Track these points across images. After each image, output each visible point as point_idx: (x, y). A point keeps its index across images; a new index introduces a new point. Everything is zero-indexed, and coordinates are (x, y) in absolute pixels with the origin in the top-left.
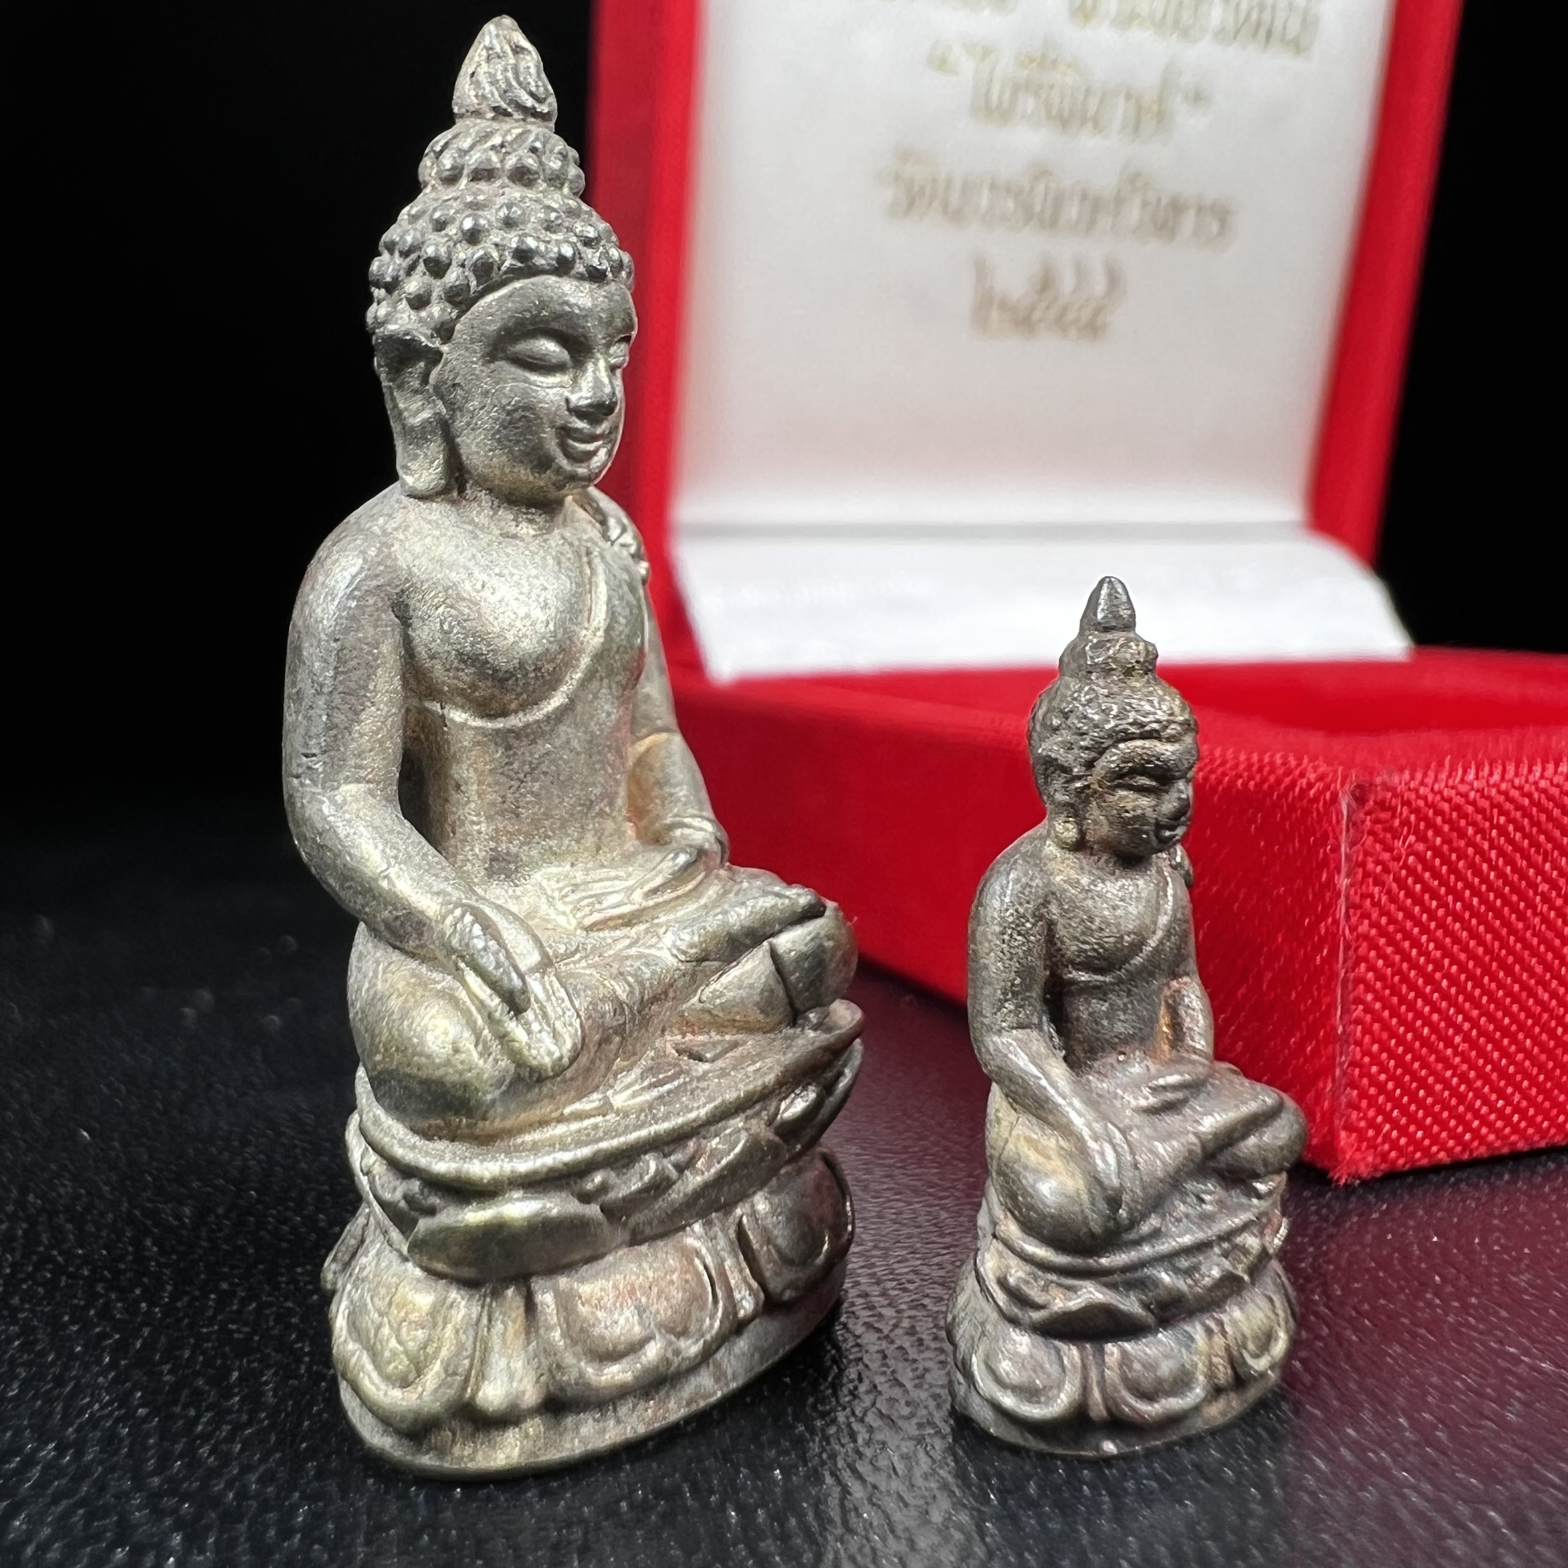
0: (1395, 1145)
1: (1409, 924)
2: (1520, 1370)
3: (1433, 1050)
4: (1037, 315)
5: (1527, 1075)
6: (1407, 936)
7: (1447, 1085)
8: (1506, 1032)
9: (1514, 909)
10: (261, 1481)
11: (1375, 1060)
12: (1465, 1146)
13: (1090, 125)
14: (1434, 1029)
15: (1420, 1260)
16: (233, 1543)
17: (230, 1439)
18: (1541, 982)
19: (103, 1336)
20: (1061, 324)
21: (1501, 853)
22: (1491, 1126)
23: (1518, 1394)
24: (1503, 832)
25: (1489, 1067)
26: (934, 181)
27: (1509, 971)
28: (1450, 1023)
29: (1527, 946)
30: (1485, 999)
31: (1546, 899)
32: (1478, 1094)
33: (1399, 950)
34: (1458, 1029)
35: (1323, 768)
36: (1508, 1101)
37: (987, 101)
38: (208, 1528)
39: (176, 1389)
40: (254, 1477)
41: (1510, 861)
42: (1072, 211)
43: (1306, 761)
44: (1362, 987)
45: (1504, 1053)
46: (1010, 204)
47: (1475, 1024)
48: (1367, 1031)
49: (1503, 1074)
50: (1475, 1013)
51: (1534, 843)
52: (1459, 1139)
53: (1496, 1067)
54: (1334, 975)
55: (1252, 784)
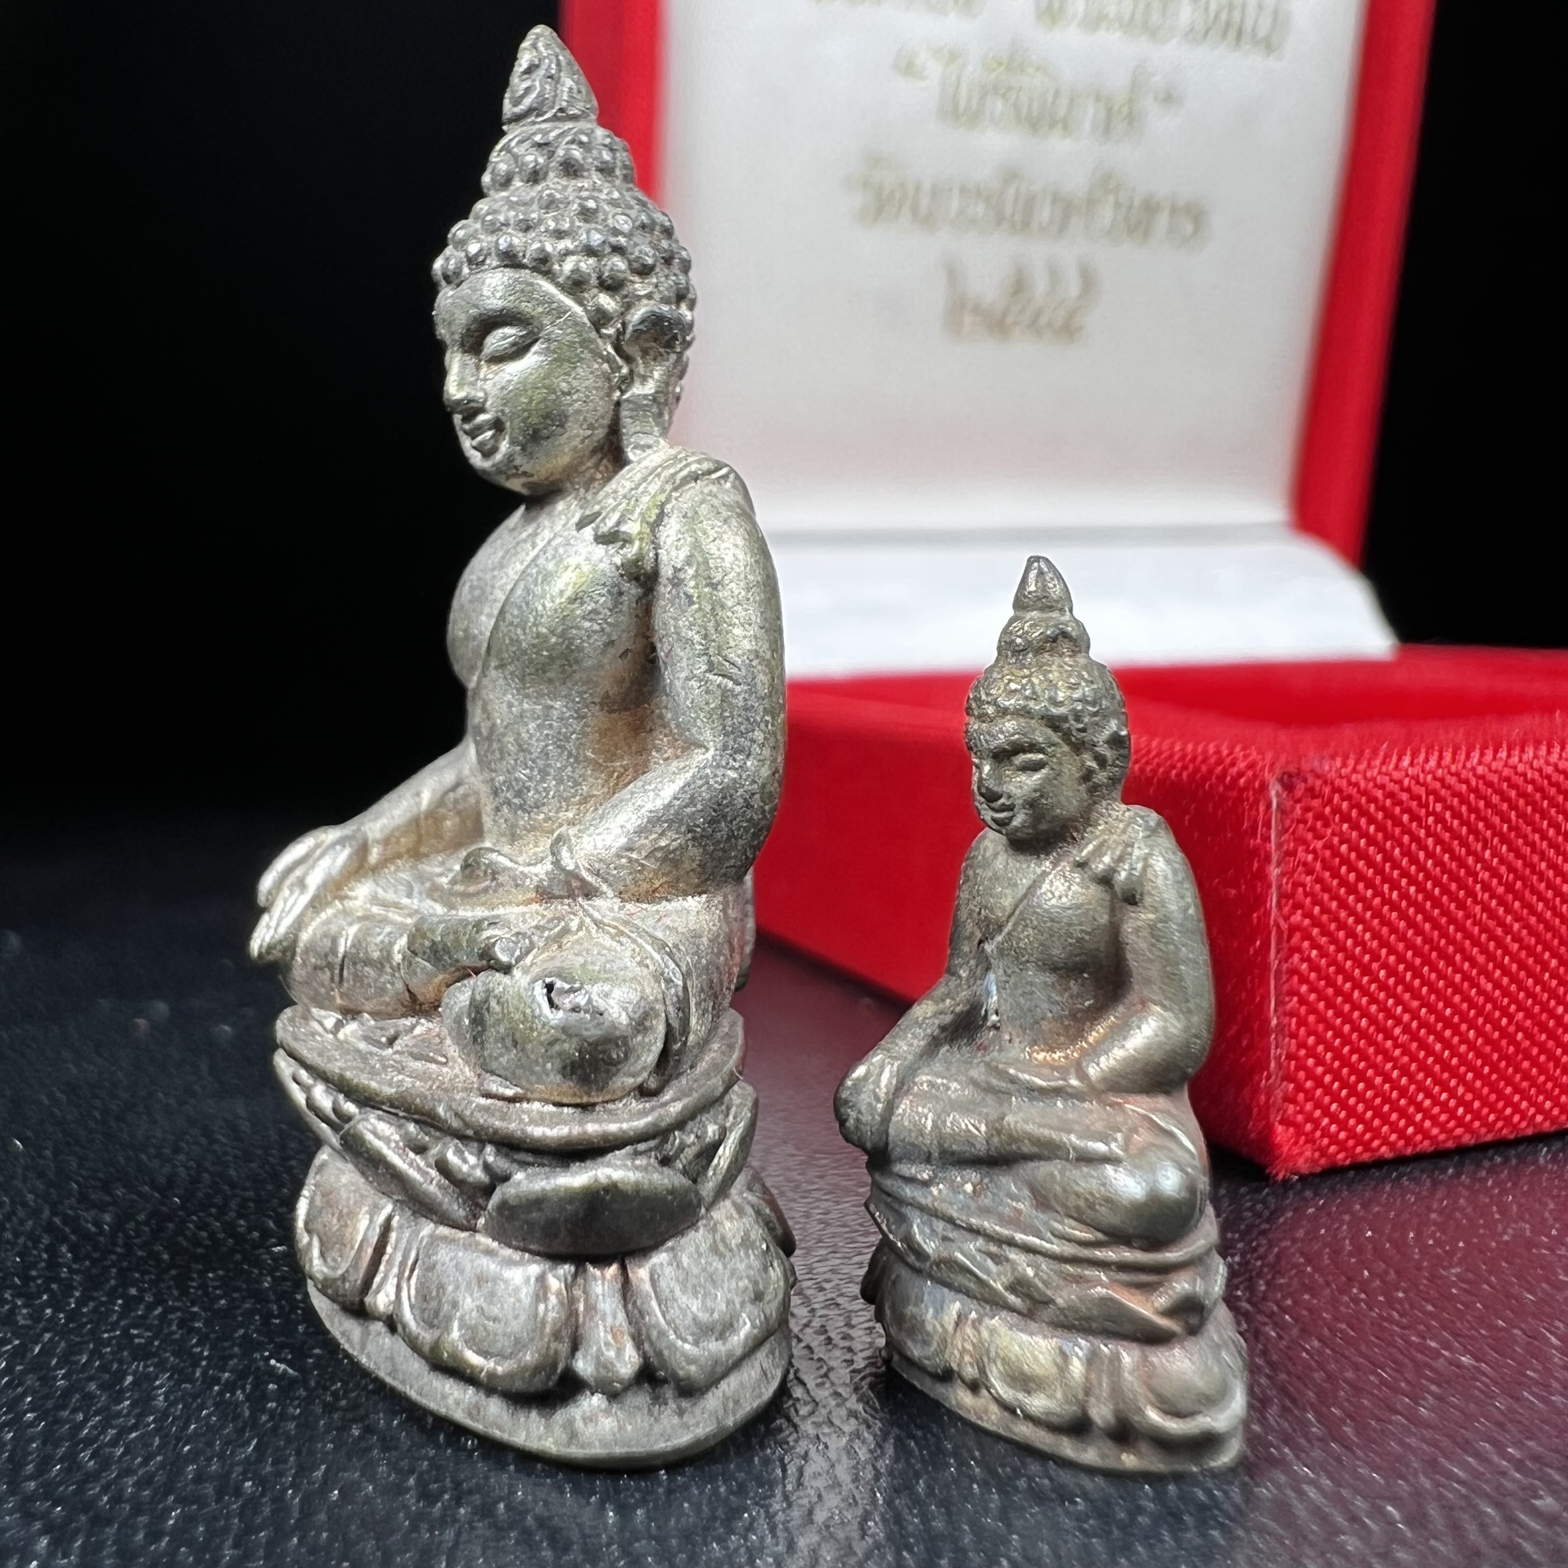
0: (1334, 1139)
1: (1343, 914)
2: (1440, 1364)
3: (1371, 1042)
4: (1010, 320)
5: (1471, 1068)
6: (1342, 926)
7: (1387, 1078)
8: (1448, 1024)
9: (1453, 898)
10: (139, 1485)
11: (1312, 1053)
12: (1408, 1140)
13: (1060, 125)
14: (1373, 1021)
15: (1351, 1254)
16: (101, 1545)
17: (114, 1443)
18: (1483, 971)
20: (1035, 327)
21: (1439, 841)
22: (1434, 1119)
23: (1434, 1388)
24: (1440, 819)
25: (1430, 1060)
26: (902, 185)
27: (1450, 961)
28: (1389, 1014)
29: (1468, 935)
30: (1425, 989)
31: (1486, 887)
32: (1421, 1088)
33: (1334, 941)
34: (1398, 1021)
35: (1254, 755)
36: (1452, 1093)
37: (956, 105)
38: (77, 1531)
39: (67, 1393)
40: (130, 1481)
41: (1447, 849)
42: (1045, 213)
43: (1238, 749)
44: (1295, 979)
45: (1447, 1044)
46: (980, 209)
47: (1415, 1016)
48: (1302, 1022)
49: (1446, 1066)
50: (1415, 1004)
51: (1473, 831)
52: (1402, 1134)
53: (1439, 1060)
54: (1266, 967)
55: (1185, 774)
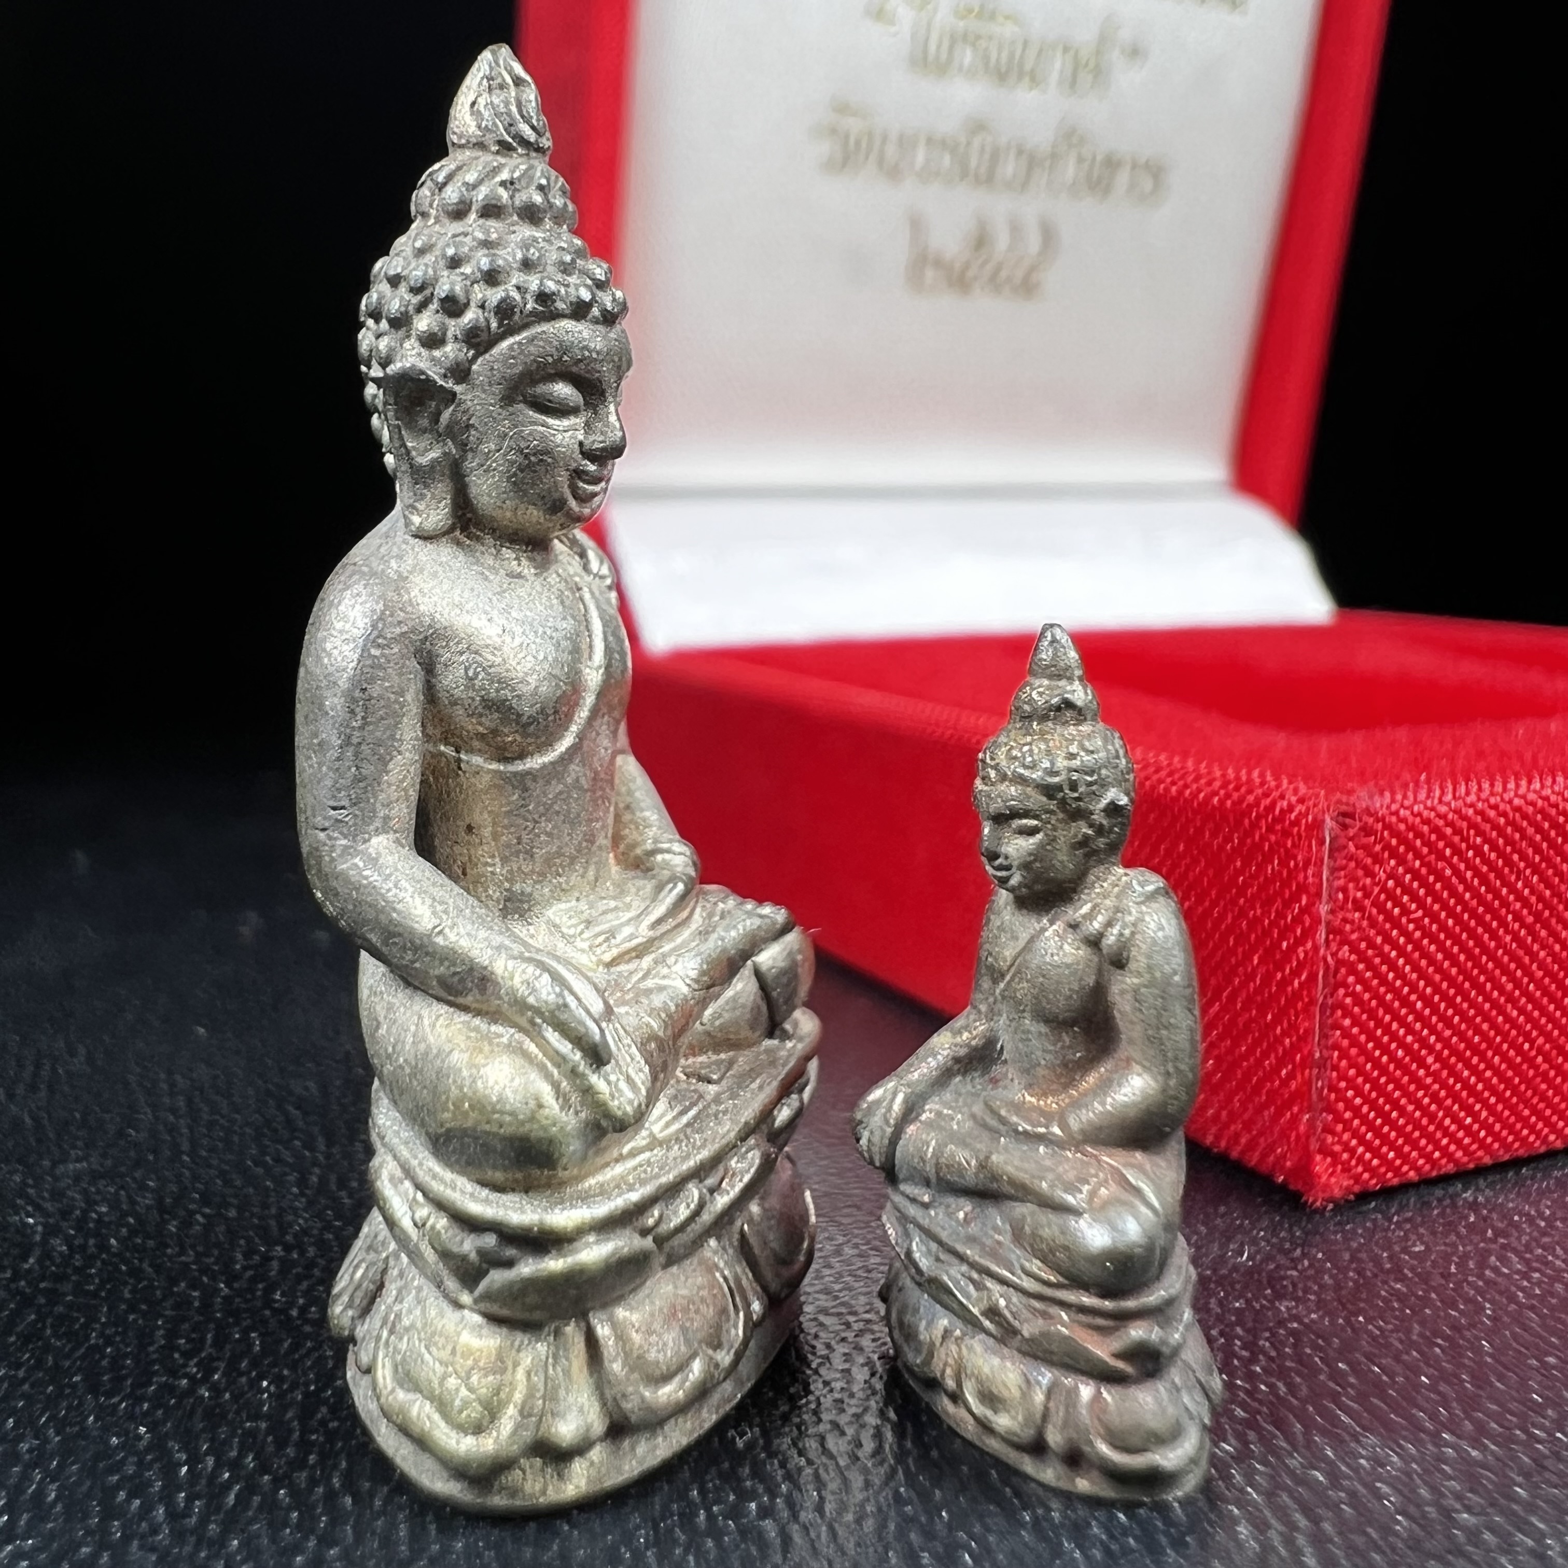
0: (1368, 1167)
1: (1387, 948)
3: (1406, 1070)
4: (970, 274)
5: (1494, 1091)
6: (1386, 959)
7: (1419, 1105)
8: (1476, 1050)
9: (1488, 928)
11: (1351, 1084)
12: (1434, 1164)
13: (1027, 79)
14: (1408, 1049)
18: (1510, 999)
20: (996, 283)
21: (1477, 873)
22: (1459, 1143)
24: (1479, 852)
25: (1458, 1086)
26: (870, 135)
27: (1481, 990)
28: (1424, 1043)
29: (1498, 963)
30: (1457, 1019)
31: (1518, 917)
32: (1448, 1112)
33: (1377, 974)
34: (1431, 1049)
35: (1303, 789)
36: (1475, 1116)
37: (925, 52)
41: (1484, 880)
42: (1009, 168)
43: (1285, 782)
44: (1339, 1013)
45: (1474, 1070)
46: (947, 159)
47: (1447, 1044)
48: (1344, 1055)
49: (1472, 1091)
50: (1448, 1033)
51: (1508, 862)
52: (1428, 1158)
53: (1466, 1085)
54: (1313, 1002)
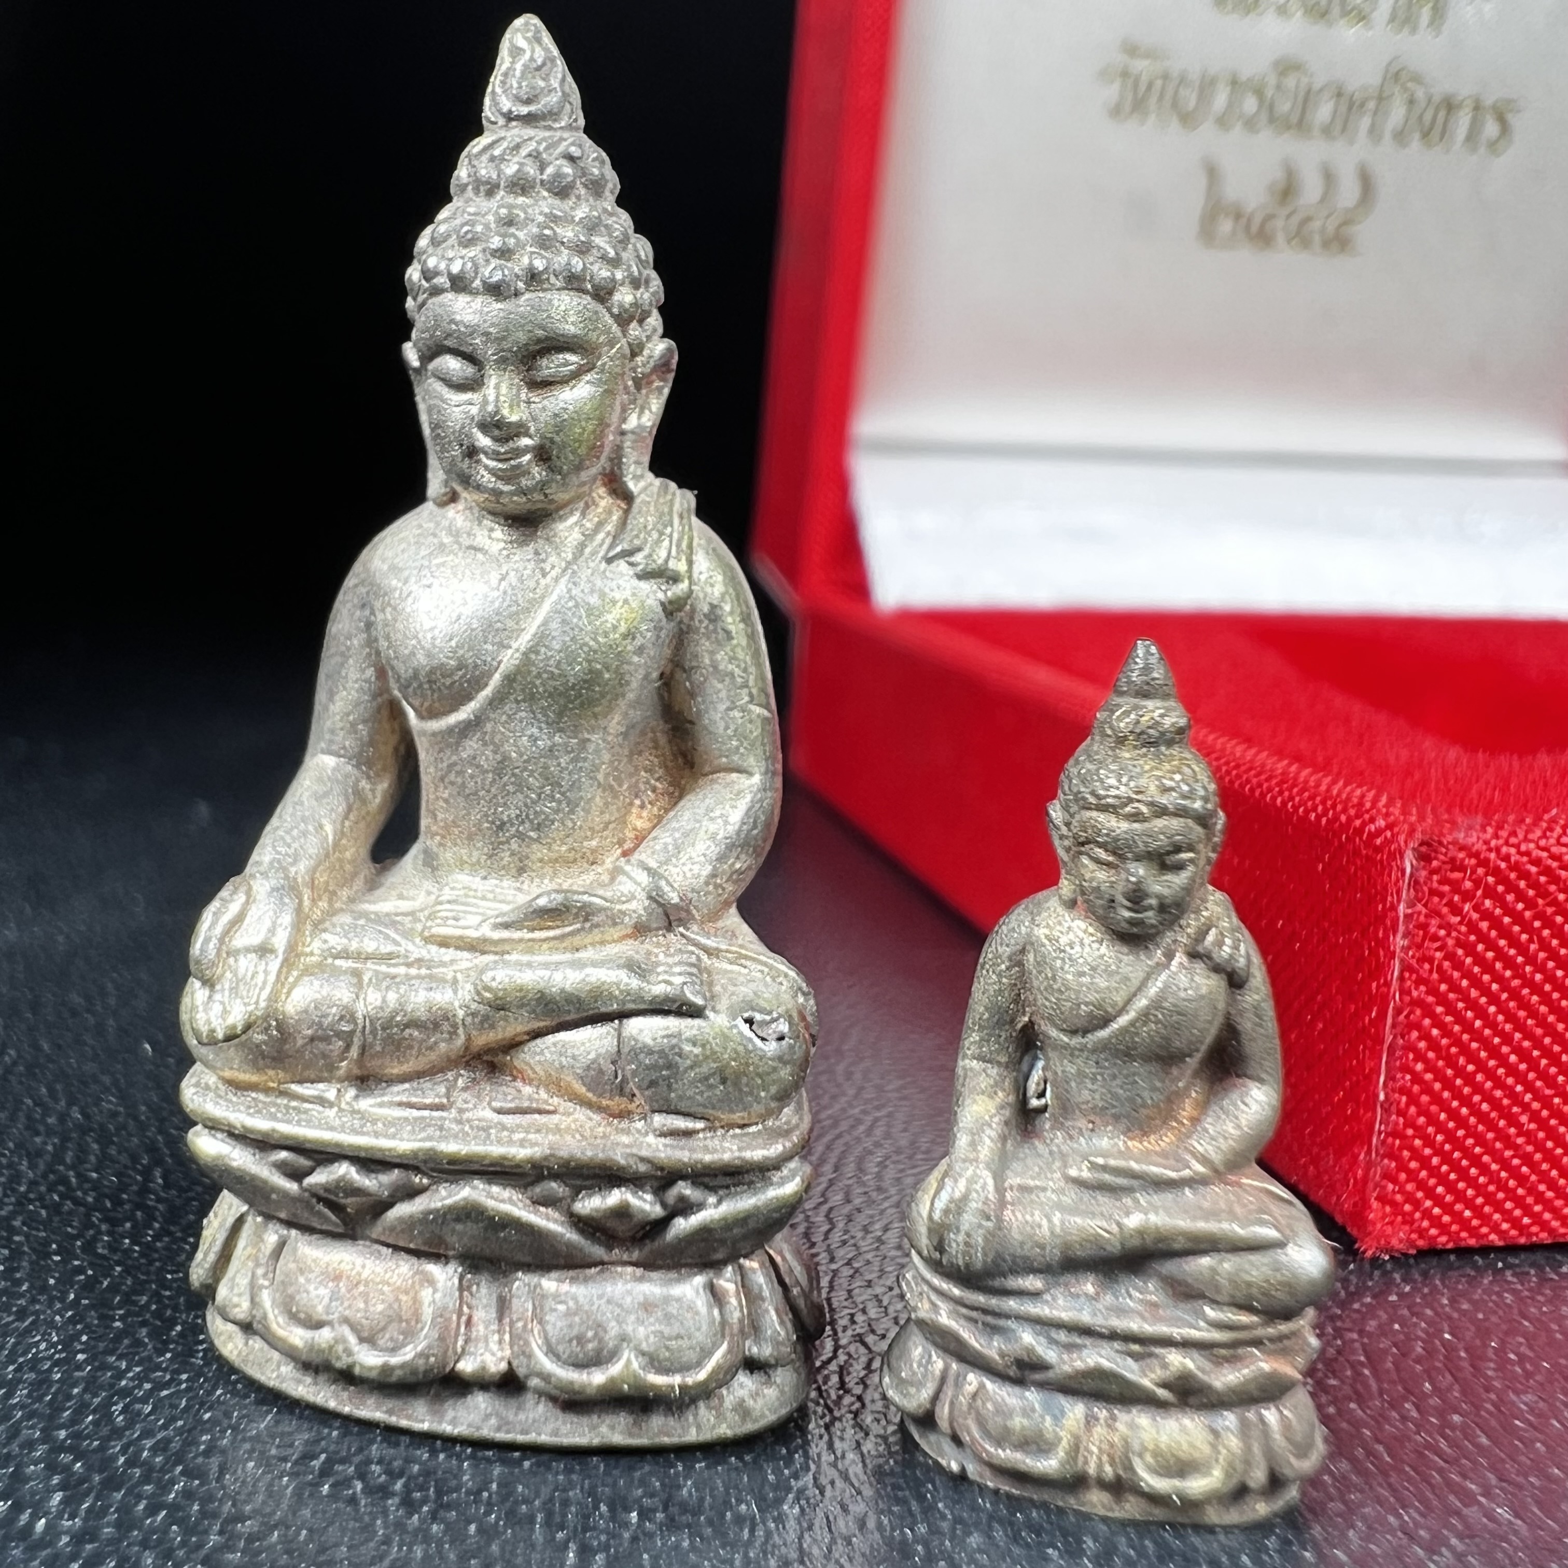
0: (1436, 1222)
1: (1474, 993)
3: (1491, 1126)
4: (1272, 227)
6: (1471, 1005)
7: (1506, 1165)
10: (154, 1450)
11: (1420, 1132)
12: (1522, 1230)
13: (1351, 16)
14: (1496, 1106)
16: (104, 1511)
17: (144, 1400)
19: (80, 1270)
20: (1303, 238)
22: (1556, 1212)
25: (1559, 1151)
26: (1165, 77)
28: (1516, 1099)
34: (1526, 1107)
38: (87, 1494)
39: (120, 1336)
40: (148, 1443)
42: (1324, 112)
44: (1411, 1055)
46: (1253, 103)
47: (1546, 1104)
48: (1413, 1101)
50: (1548, 1092)
54: (1379, 1040)
55: (1324, 820)
